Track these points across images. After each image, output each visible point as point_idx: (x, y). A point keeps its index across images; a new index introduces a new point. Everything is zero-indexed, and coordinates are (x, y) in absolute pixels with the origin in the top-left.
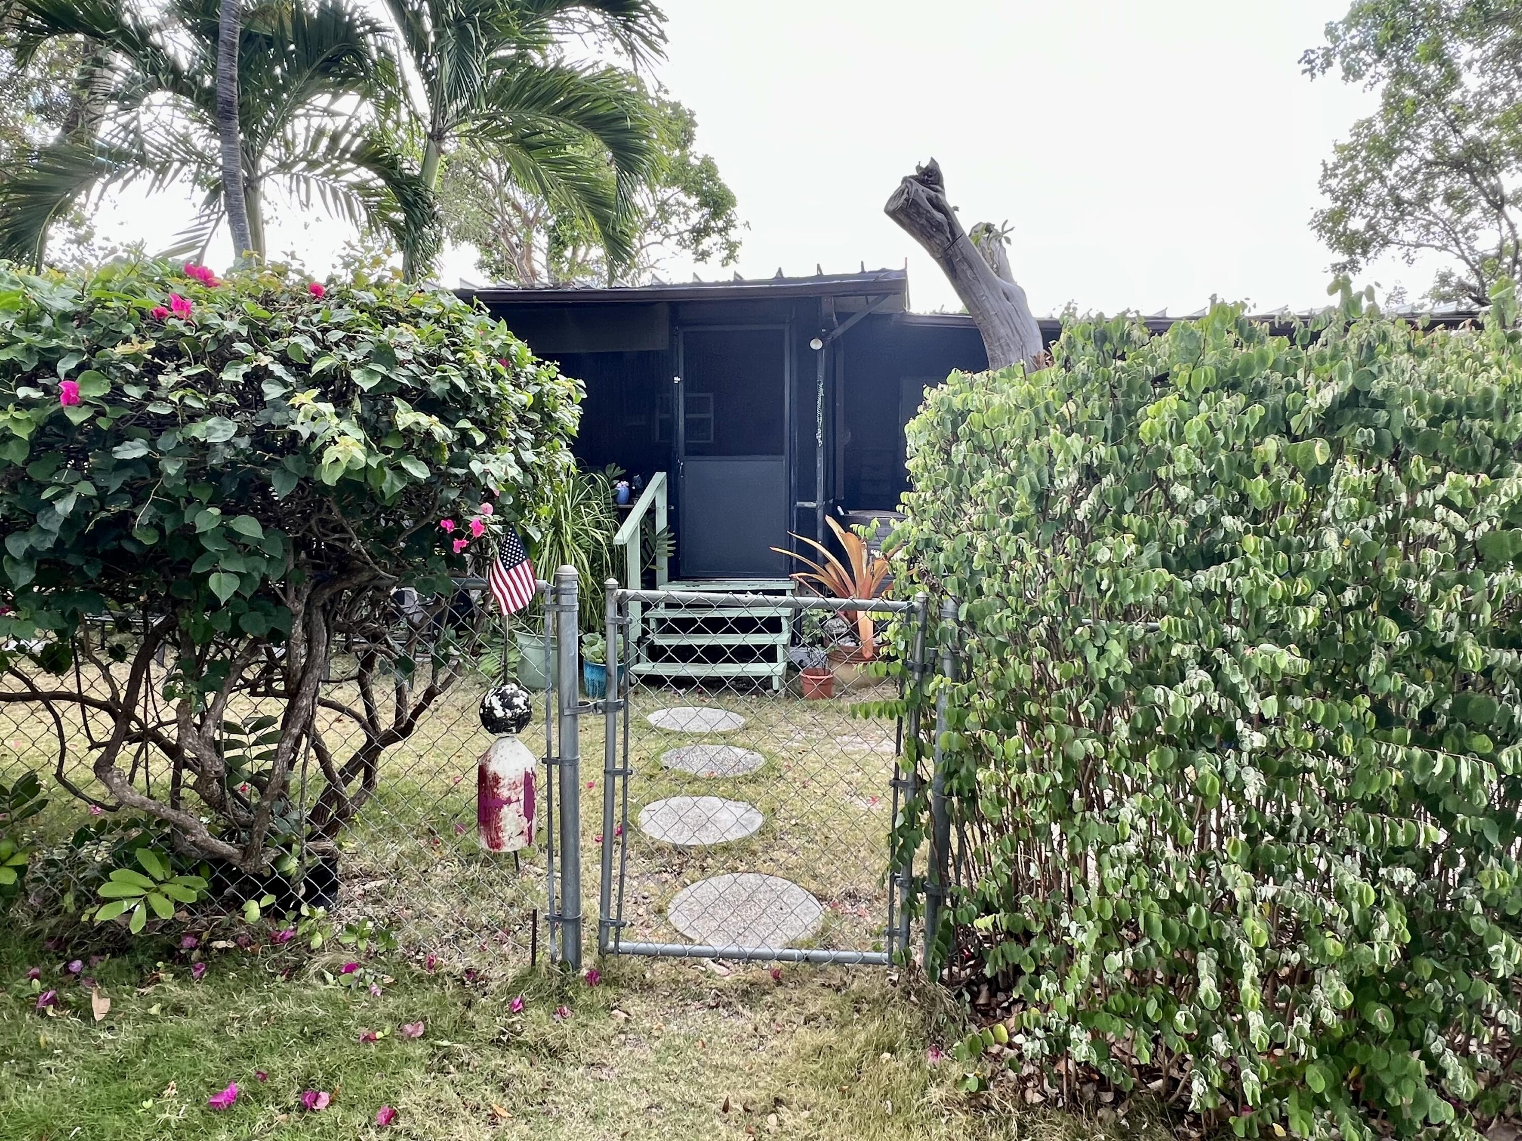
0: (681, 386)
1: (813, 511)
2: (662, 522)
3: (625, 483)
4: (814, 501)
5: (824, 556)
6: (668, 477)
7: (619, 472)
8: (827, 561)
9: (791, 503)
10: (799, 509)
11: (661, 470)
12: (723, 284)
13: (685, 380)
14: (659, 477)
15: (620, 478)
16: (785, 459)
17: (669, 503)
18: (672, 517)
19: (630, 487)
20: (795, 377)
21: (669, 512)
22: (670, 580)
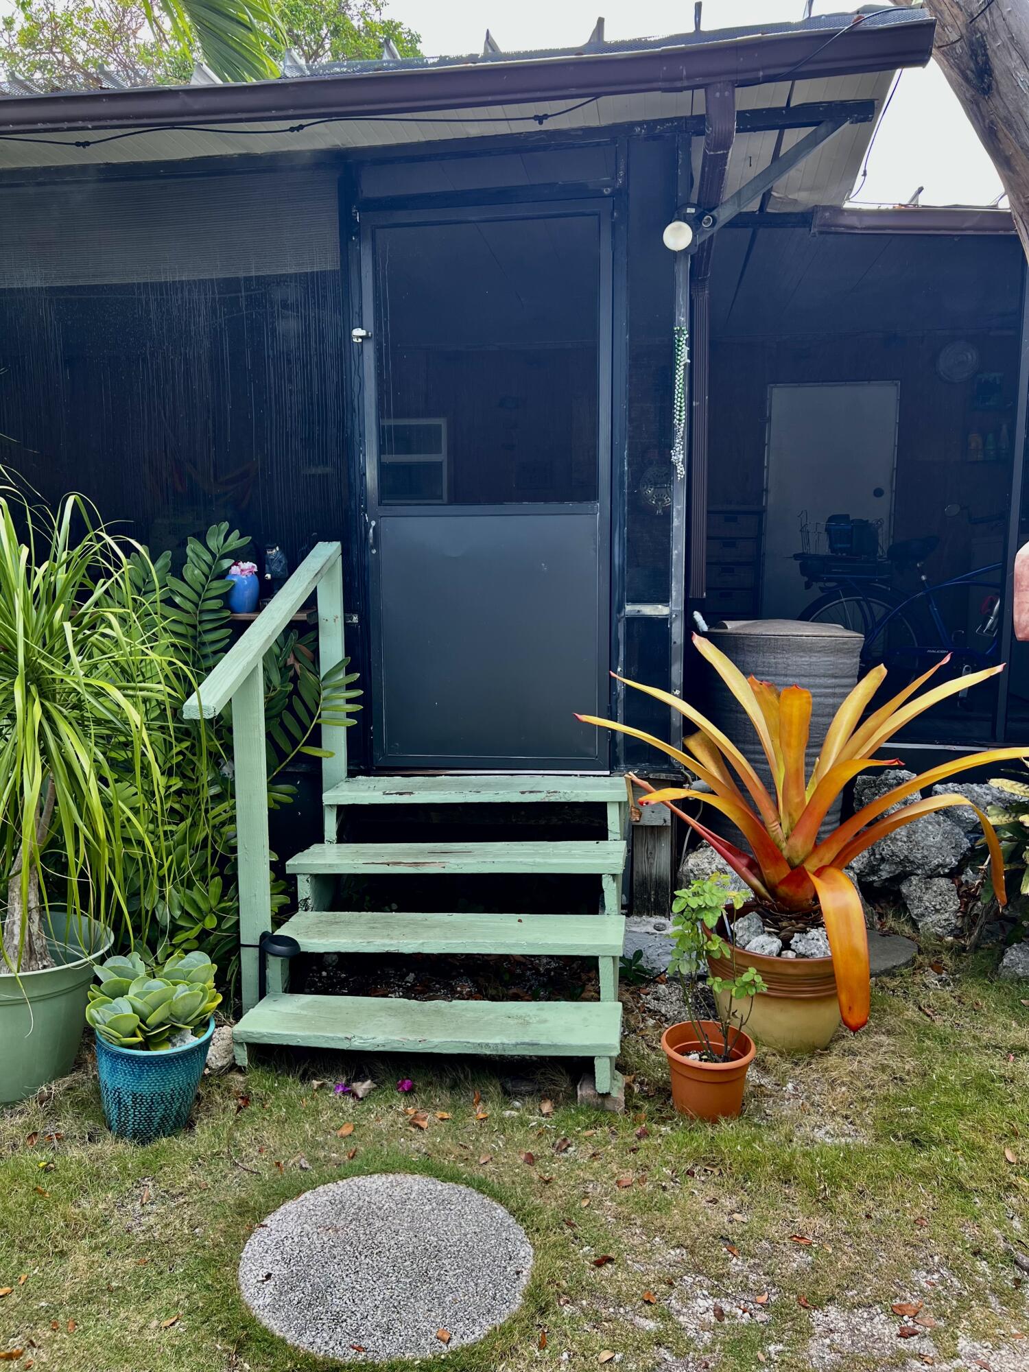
0: (369, 350)
1: (662, 624)
2: (332, 648)
3: (249, 565)
4: (664, 599)
5: (687, 721)
6: (345, 553)
7: (236, 541)
8: (690, 728)
9: (615, 607)
10: (632, 621)
11: (329, 538)
12: (459, 60)
13: (377, 336)
14: (326, 553)
15: (238, 556)
16: (600, 508)
17: (348, 608)
18: (355, 640)
19: (260, 574)
20: (623, 323)
21: (348, 628)
22: (352, 774)
